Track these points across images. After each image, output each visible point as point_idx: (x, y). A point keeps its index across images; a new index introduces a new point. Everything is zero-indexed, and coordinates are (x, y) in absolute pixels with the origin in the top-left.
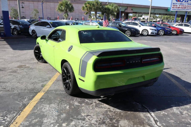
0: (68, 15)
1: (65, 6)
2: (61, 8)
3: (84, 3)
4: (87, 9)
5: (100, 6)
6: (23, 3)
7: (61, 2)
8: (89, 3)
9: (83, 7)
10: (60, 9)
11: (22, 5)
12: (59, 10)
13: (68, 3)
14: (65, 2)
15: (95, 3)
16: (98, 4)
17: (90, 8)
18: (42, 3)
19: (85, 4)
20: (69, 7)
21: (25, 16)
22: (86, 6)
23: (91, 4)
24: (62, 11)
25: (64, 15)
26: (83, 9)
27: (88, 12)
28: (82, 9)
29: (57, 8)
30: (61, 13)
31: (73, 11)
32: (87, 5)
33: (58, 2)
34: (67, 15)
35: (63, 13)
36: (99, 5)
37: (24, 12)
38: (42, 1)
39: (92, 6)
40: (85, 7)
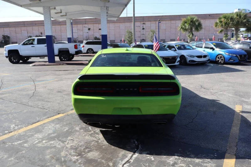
0: (193, 34)
1: (190, 24)
2: (184, 26)
3: (218, 18)
4: (222, 25)
5: (244, 20)
6: (144, 24)
7: (185, 19)
8: (225, 17)
9: (217, 23)
10: (183, 28)
11: (143, 27)
12: (181, 29)
13: (194, 20)
14: (191, 19)
15: (235, 16)
16: (240, 17)
17: (226, 23)
18: (159, 22)
19: (220, 18)
20: (195, 24)
21: (145, 39)
22: (221, 22)
23: (229, 17)
24: (185, 30)
25: (187, 35)
26: (216, 26)
27: (223, 29)
28: (214, 26)
29: (180, 27)
30: (184, 33)
31: (200, 29)
32: (223, 20)
33: (181, 20)
34: (191, 35)
35: (187, 32)
36: (242, 18)
37: (144, 34)
38: (159, 21)
39: (229, 20)
40: (219, 23)
